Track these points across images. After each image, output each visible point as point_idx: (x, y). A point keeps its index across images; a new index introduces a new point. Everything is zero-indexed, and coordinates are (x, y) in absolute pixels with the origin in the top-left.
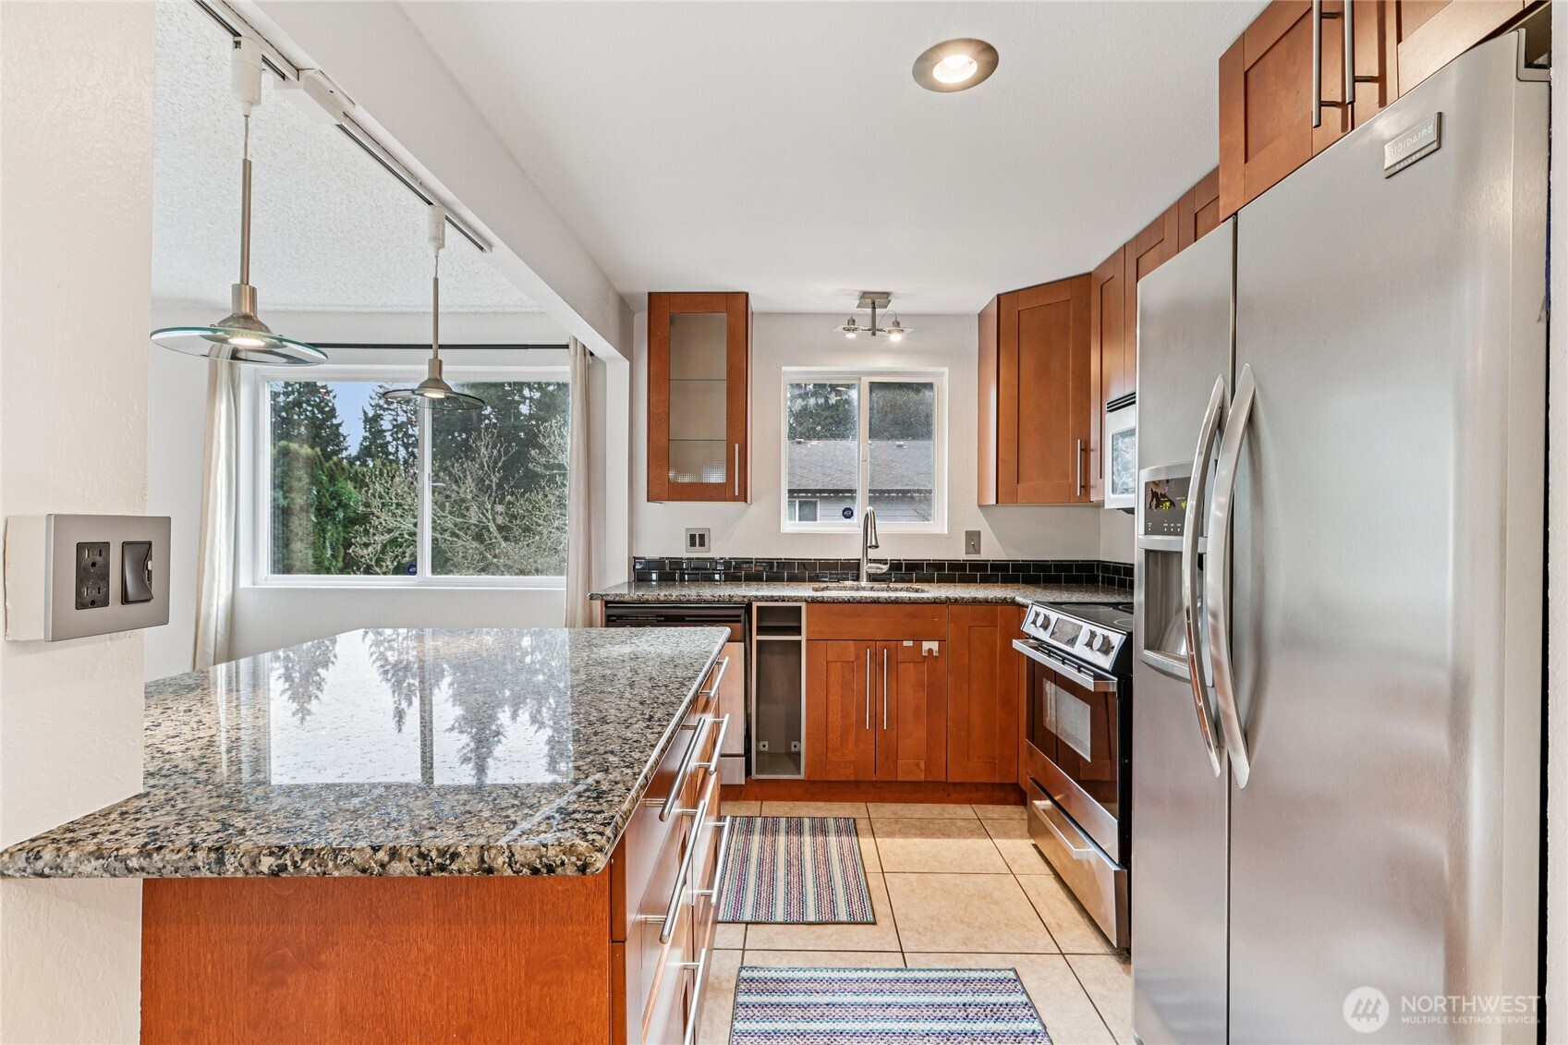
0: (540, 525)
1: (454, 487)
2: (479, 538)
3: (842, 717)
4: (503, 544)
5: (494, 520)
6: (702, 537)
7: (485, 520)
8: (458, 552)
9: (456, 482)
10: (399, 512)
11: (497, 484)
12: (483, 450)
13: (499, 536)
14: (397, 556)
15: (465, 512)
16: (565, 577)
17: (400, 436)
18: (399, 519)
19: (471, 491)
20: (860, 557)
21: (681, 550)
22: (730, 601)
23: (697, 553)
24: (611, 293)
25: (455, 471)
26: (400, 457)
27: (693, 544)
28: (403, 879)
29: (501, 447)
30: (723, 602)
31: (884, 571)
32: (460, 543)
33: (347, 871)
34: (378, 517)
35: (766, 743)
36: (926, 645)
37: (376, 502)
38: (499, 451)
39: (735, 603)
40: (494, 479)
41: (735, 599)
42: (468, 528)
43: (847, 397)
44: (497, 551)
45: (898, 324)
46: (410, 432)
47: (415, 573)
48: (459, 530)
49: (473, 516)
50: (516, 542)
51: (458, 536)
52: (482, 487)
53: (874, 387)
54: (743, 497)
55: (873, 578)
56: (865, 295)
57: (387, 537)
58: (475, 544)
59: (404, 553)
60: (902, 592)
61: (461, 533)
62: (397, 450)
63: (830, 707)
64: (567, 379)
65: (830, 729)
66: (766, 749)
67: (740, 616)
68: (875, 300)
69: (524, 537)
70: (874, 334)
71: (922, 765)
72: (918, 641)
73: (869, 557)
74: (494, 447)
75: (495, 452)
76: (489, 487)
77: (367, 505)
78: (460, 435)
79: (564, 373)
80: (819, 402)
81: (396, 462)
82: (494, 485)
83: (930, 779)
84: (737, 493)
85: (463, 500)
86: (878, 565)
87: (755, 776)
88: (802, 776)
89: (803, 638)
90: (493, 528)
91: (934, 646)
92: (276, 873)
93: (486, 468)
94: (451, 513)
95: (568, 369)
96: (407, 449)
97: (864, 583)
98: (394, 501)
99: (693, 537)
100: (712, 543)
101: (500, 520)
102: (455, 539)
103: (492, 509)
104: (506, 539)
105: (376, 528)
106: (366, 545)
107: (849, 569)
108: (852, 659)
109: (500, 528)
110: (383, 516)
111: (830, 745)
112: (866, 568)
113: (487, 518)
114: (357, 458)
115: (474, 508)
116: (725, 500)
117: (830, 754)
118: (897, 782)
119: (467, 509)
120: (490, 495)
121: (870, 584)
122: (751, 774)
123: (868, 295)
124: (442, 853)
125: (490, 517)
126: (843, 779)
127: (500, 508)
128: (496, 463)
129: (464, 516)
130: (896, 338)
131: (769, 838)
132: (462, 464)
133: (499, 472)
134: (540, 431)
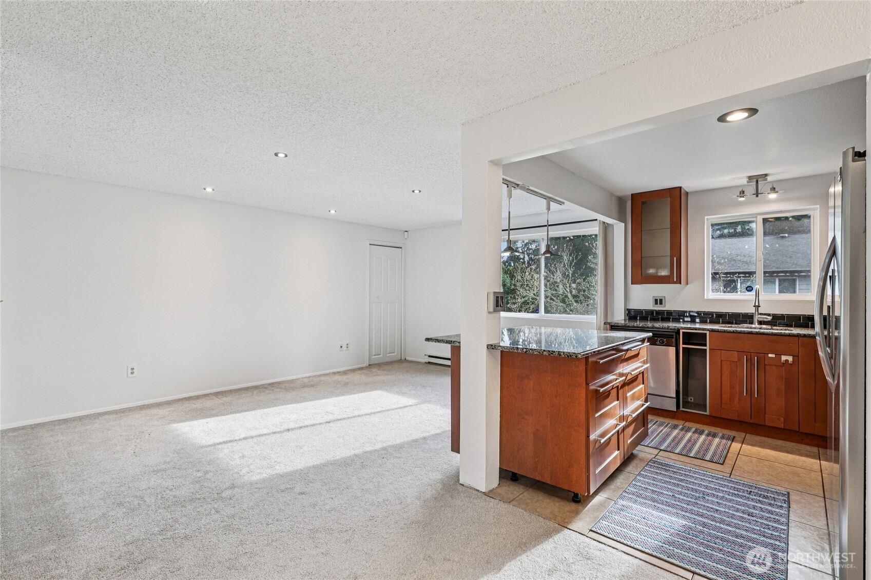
0: (593, 295)
1: (552, 276)
2: (563, 301)
3: (730, 388)
4: (575, 304)
5: (571, 292)
6: (661, 300)
7: (566, 292)
8: (553, 308)
9: (553, 274)
10: (528, 288)
11: (572, 274)
12: (565, 257)
13: (573, 301)
14: (527, 309)
15: (556, 288)
16: (596, 316)
17: (526, 249)
18: (528, 292)
19: (560, 278)
20: (754, 312)
21: (650, 306)
22: (668, 328)
23: (659, 308)
24: (613, 198)
25: (552, 269)
26: (526, 260)
27: (656, 303)
28: (546, 355)
29: (574, 255)
30: (665, 328)
31: (770, 320)
32: (555, 303)
33: (537, 353)
34: (519, 291)
35: (692, 398)
36: (784, 358)
37: (518, 284)
38: (573, 258)
39: (671, 329)
40: (570, 272)
41: (670, 327)
42: (558, 296)
43: (749, 227)
44: (572, 308)
45: (774, 189)
46: (530, 247)
47: (538, 313)
48: (554, 297)
49: (561, 289)
50: (581, 303)
51: (553, 300)
52: (565, 276)
53: (765, 221)
54: (679, 281)
55: (760, 323)
56: (750, 178)
57: (523, 299)
58: (561, 304)
59: (530, 307)
60: (777, 330)
61: (555, 299)
62: (524, 257)
63: (723, 382)
64: (597, 233)
65: (723, 393)
66: (692, 401)
67: (673, 335)
68: (756, 179)
69: (586, 301)
70: (757, 196)
71: (782, 419)
72: (779, 355)
73: (760, 312)
74: (570, 255)
75: (571, 258)
76: (568, 275)
77: (515, 285)
78: (554, 247)
79: (596, 230)
80: (731, 232)
81: (524, 263)
82: (570, 275)
83: (787, 428)
84: (675, 280)
85: (556, 282)
86: (765, 316)
87: (681, 409)
88: (707, 413)
89: (708, 348)
90: (569, 295)
91: (790, 359)
92: (526, 352)
93: (567, 266)
94: (550, 289)
95: (597, 228)
96: (529, 256)
97: (756, 325)
98: (526, 283)
99: (656, 300)
100: (666, 303)
101: (574, 292)
102: (552, 301)
103: (570, 287)
104: (576, 302)
105: (518, 296)
106: (514, 303)
107: (747, 318)
108: (737, 360)
109: (574, 296)
110: (521, 290)
111: (723, 400)
112: (757, 318)
113: (567, 291)
114: (507, 262)
115: (561, 286)
116: (670, 283)
117: (723, 405)
118: (765, 425)
119: (558, 286)
120: (568, 280)
121: (760, 326)
122: (679, 408)
123: (751, 178)
124: (552, 351)
125: (569, 291)
126: (731, 418)
127: (574, 286)
128: (571, 264)
129: (556, 290)
130: (773, 196)
131: (683, 432)
132: (555, 265)
133: (573, 268)
134: (593, 246)
